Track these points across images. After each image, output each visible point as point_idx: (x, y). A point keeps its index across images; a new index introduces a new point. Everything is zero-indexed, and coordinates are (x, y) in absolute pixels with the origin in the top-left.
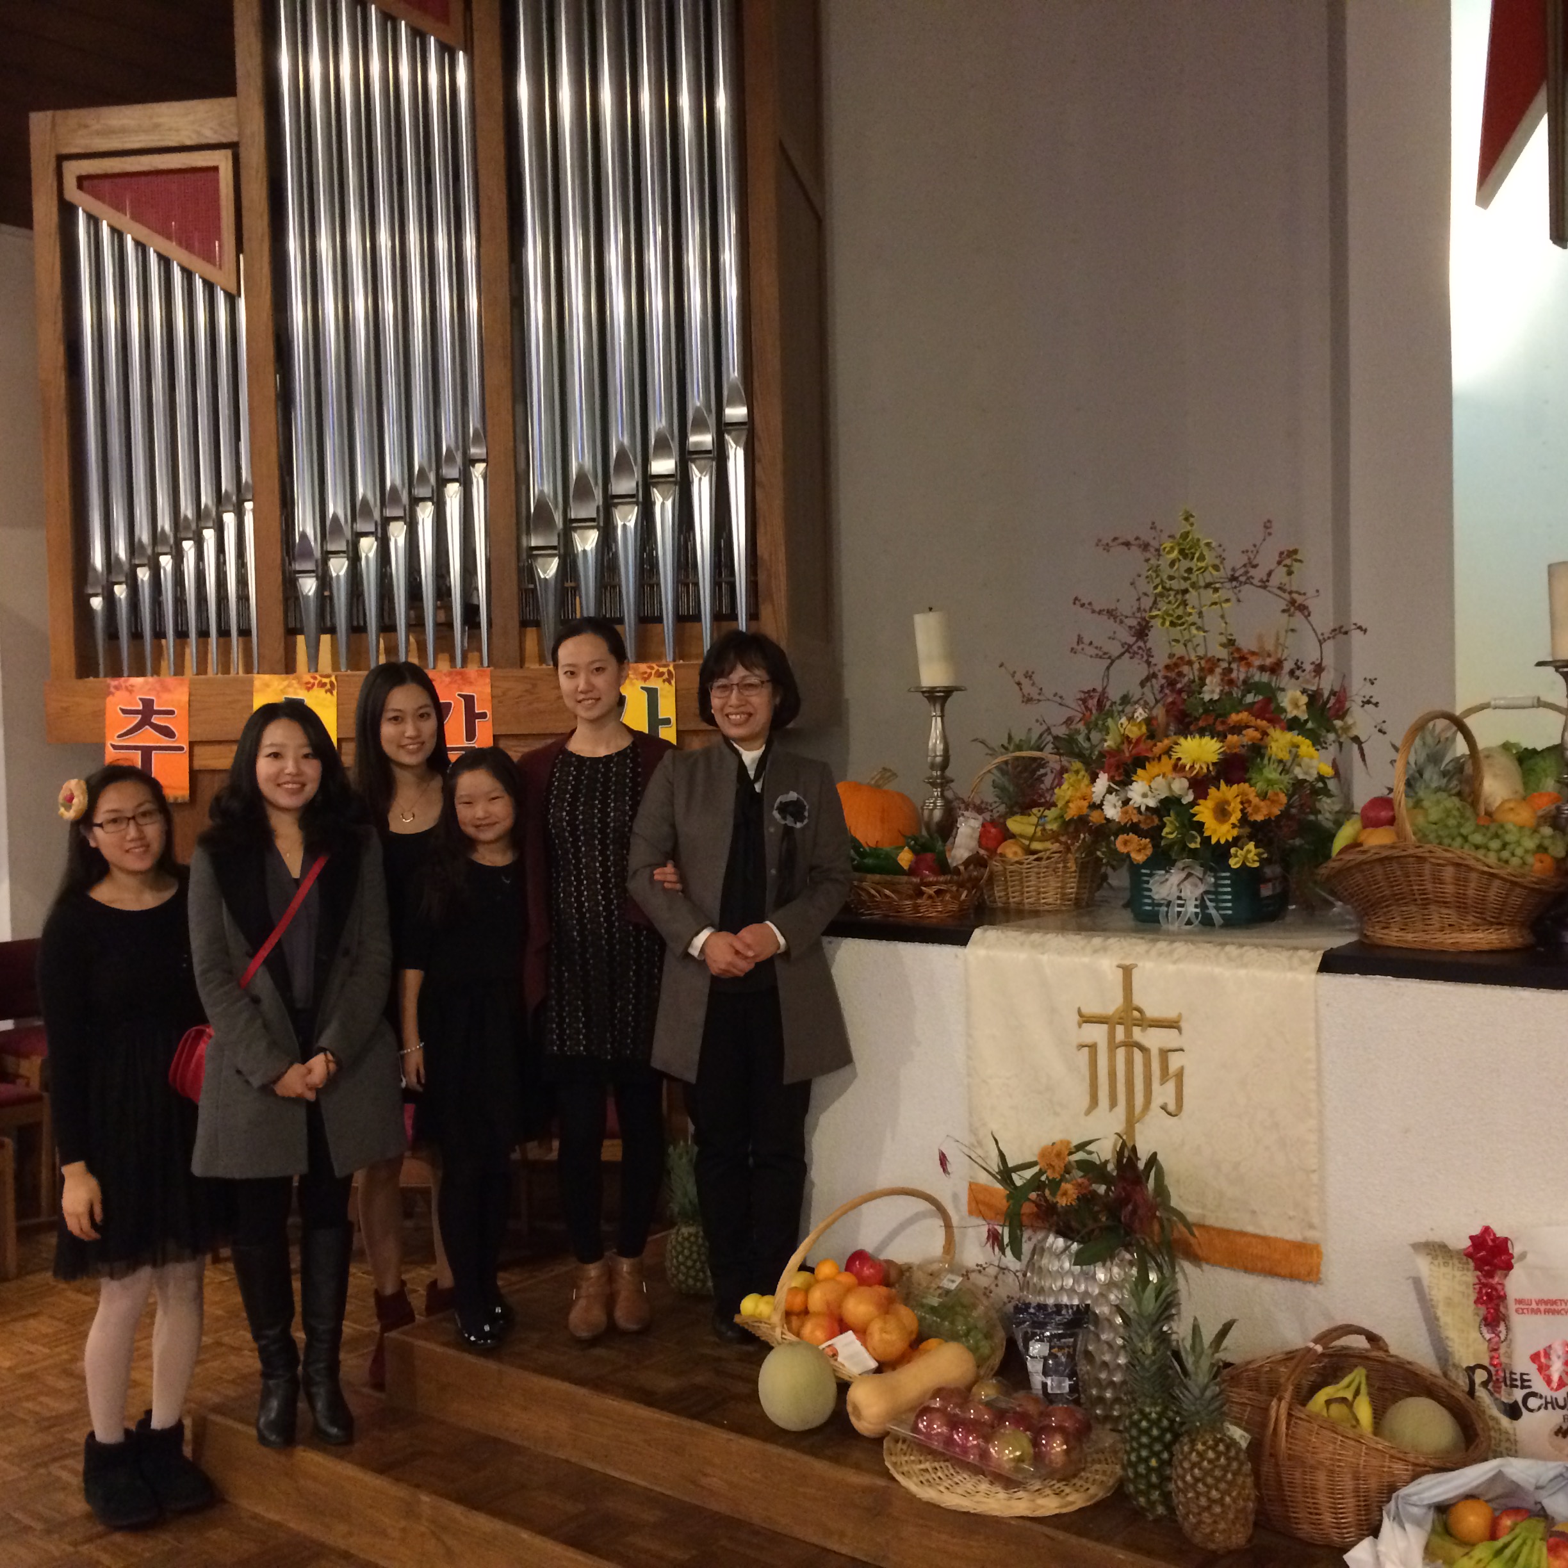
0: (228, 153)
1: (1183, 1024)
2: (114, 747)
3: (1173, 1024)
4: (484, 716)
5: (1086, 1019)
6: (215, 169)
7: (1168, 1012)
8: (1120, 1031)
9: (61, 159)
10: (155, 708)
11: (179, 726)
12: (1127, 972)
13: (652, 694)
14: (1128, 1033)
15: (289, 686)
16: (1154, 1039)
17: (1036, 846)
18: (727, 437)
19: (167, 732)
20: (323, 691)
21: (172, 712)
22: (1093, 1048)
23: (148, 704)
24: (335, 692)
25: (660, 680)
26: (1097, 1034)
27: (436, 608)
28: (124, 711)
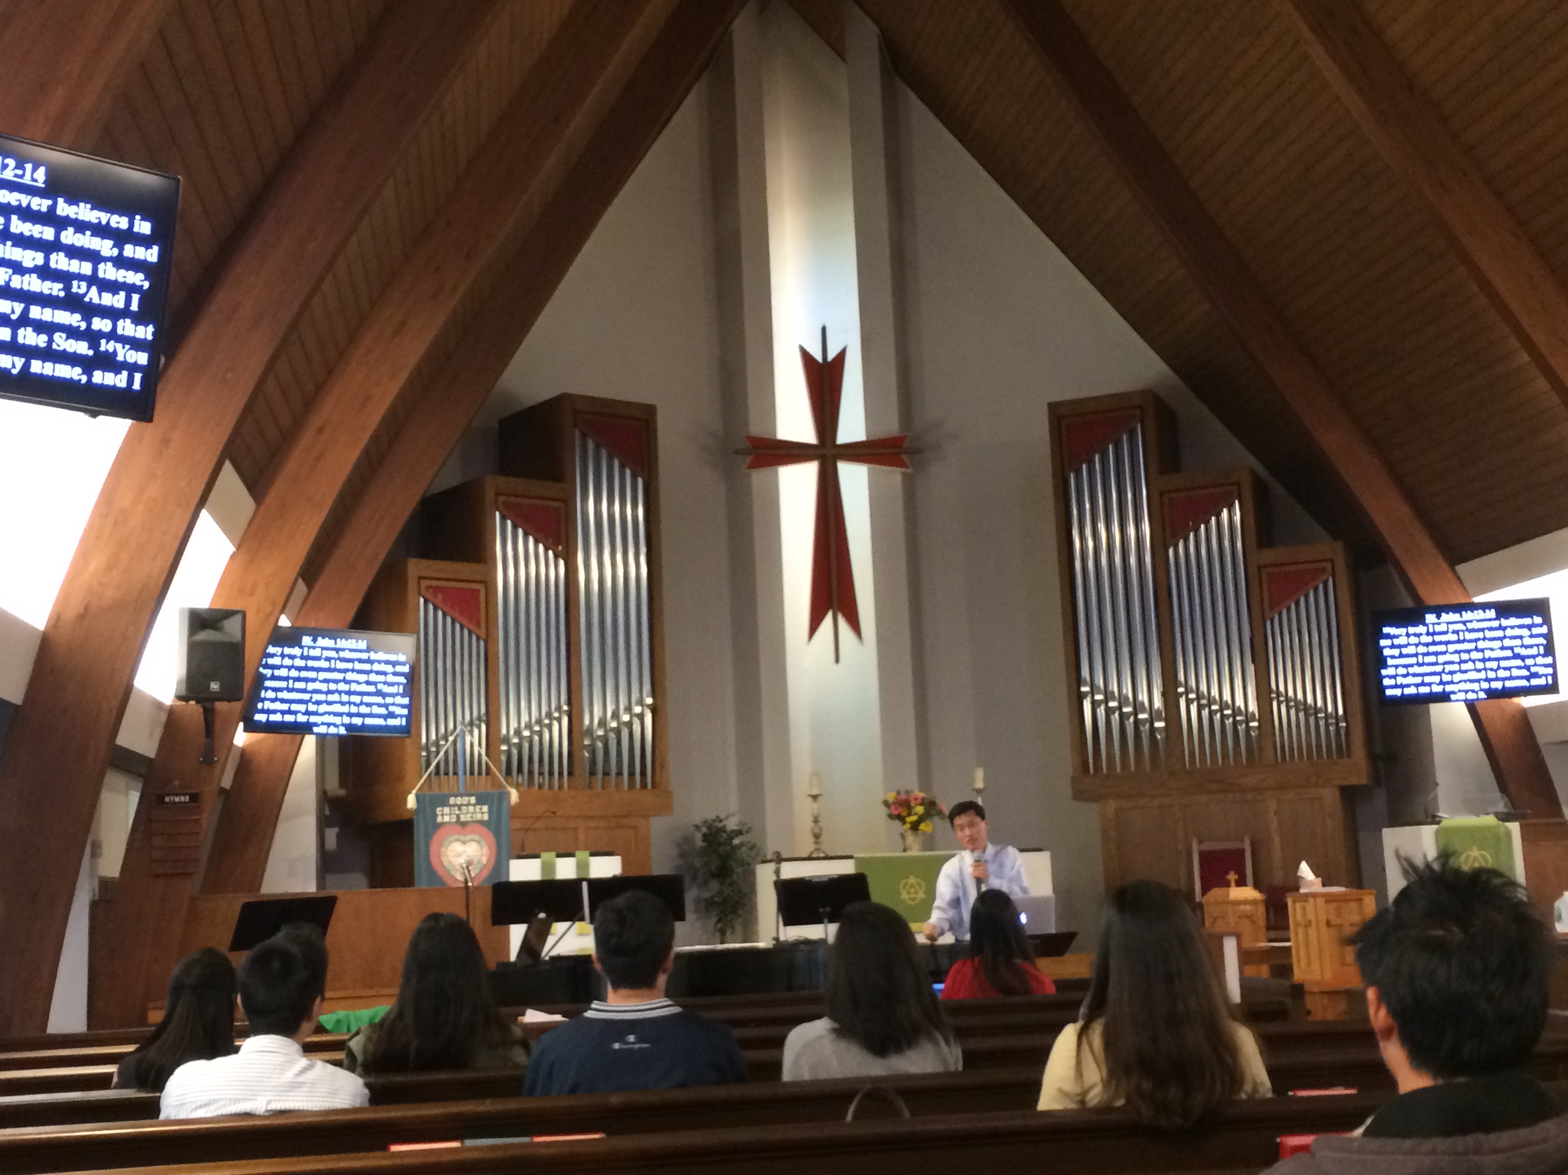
6: (478, 591)
9: (420, 578)
18: (645, 709)
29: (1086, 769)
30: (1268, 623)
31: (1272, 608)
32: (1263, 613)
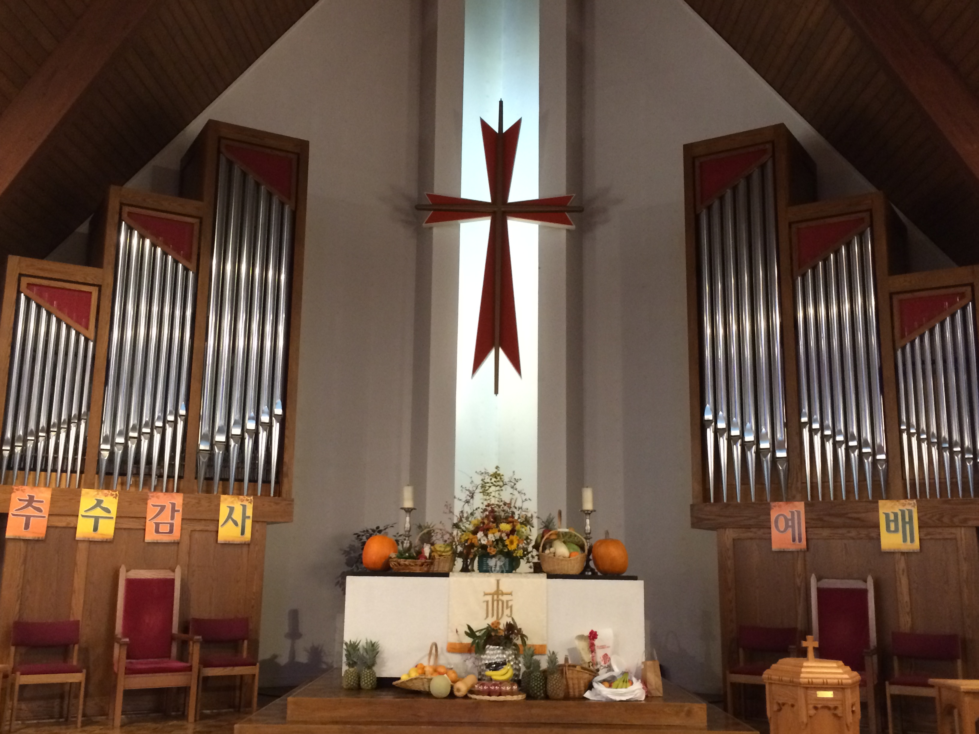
0: (97, 288)
1: (513, 594)
2: (13, 515)
3: (510, 594)
4: (178, 511)
5: (486, 594)
6: (91, 293)
7: (509, 591)
8: (495, 597)
9: (21, 275)
10: (35, 499)
11: (46, 508)
12: (498, 582)
13: (244, 507)
14: (498, 597)
15: (98, 494)
16: (505, 598)
17: (444, 554)
18: (274, 418)
19: (39, 510)
20: (112, 497)
21: (42, 502)
22: (487, 602)
23: (31, 498)
24: (117, 498)
25: (247, 502)
26: (489, 598)
27: (157, 468)
28: (20, 500)
29: (706, 498)
30: (899, 353)
31: (903, 336)
32: (894, 341)
